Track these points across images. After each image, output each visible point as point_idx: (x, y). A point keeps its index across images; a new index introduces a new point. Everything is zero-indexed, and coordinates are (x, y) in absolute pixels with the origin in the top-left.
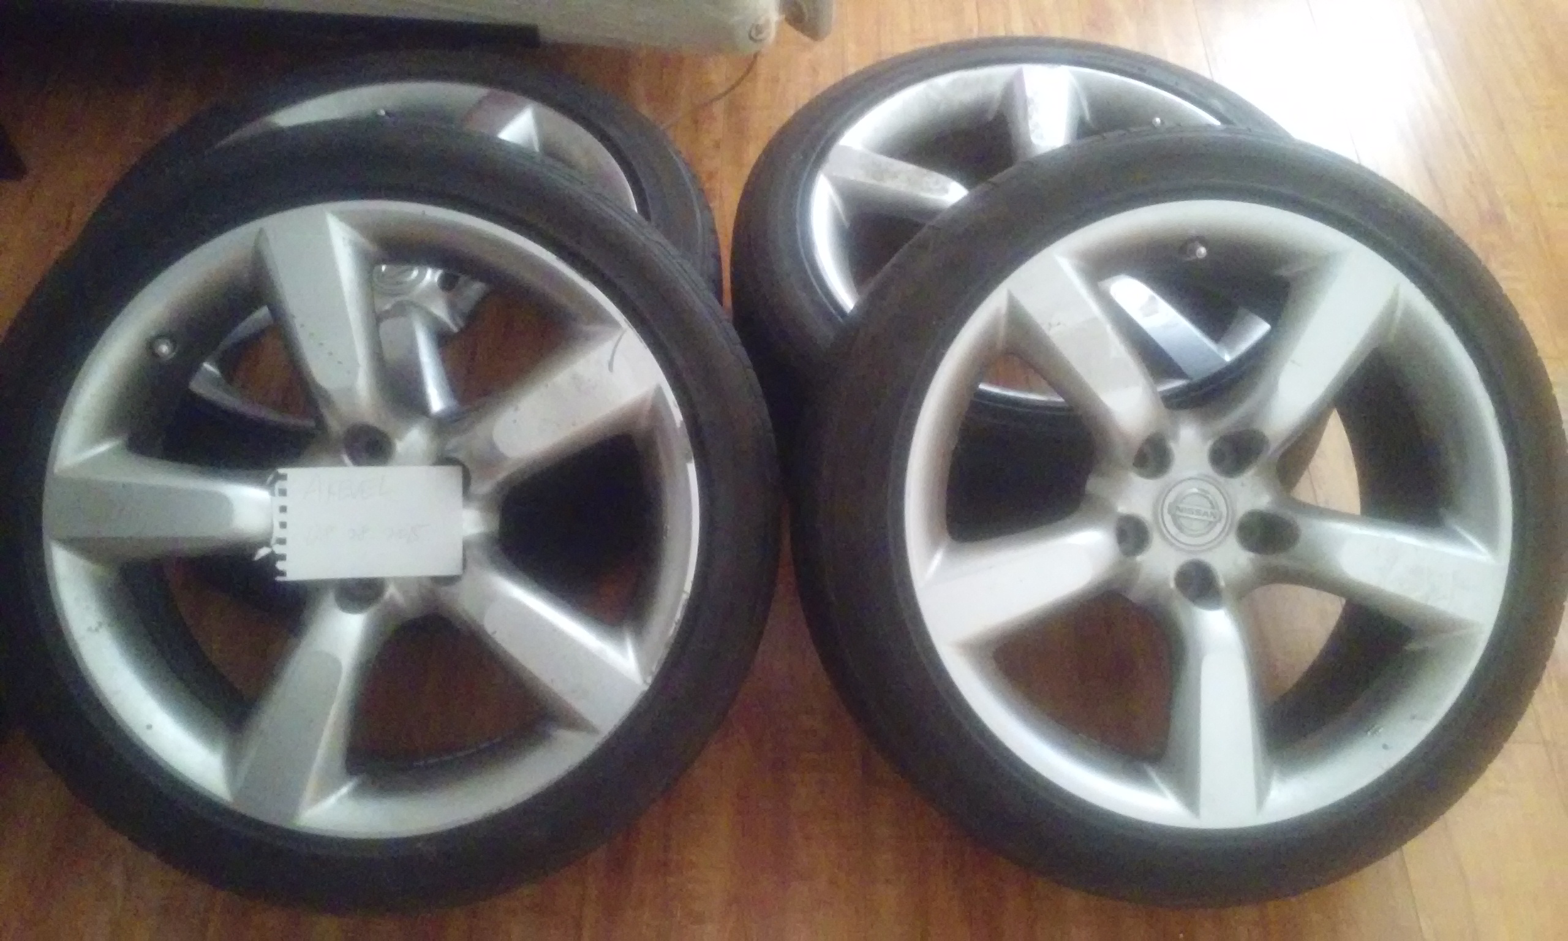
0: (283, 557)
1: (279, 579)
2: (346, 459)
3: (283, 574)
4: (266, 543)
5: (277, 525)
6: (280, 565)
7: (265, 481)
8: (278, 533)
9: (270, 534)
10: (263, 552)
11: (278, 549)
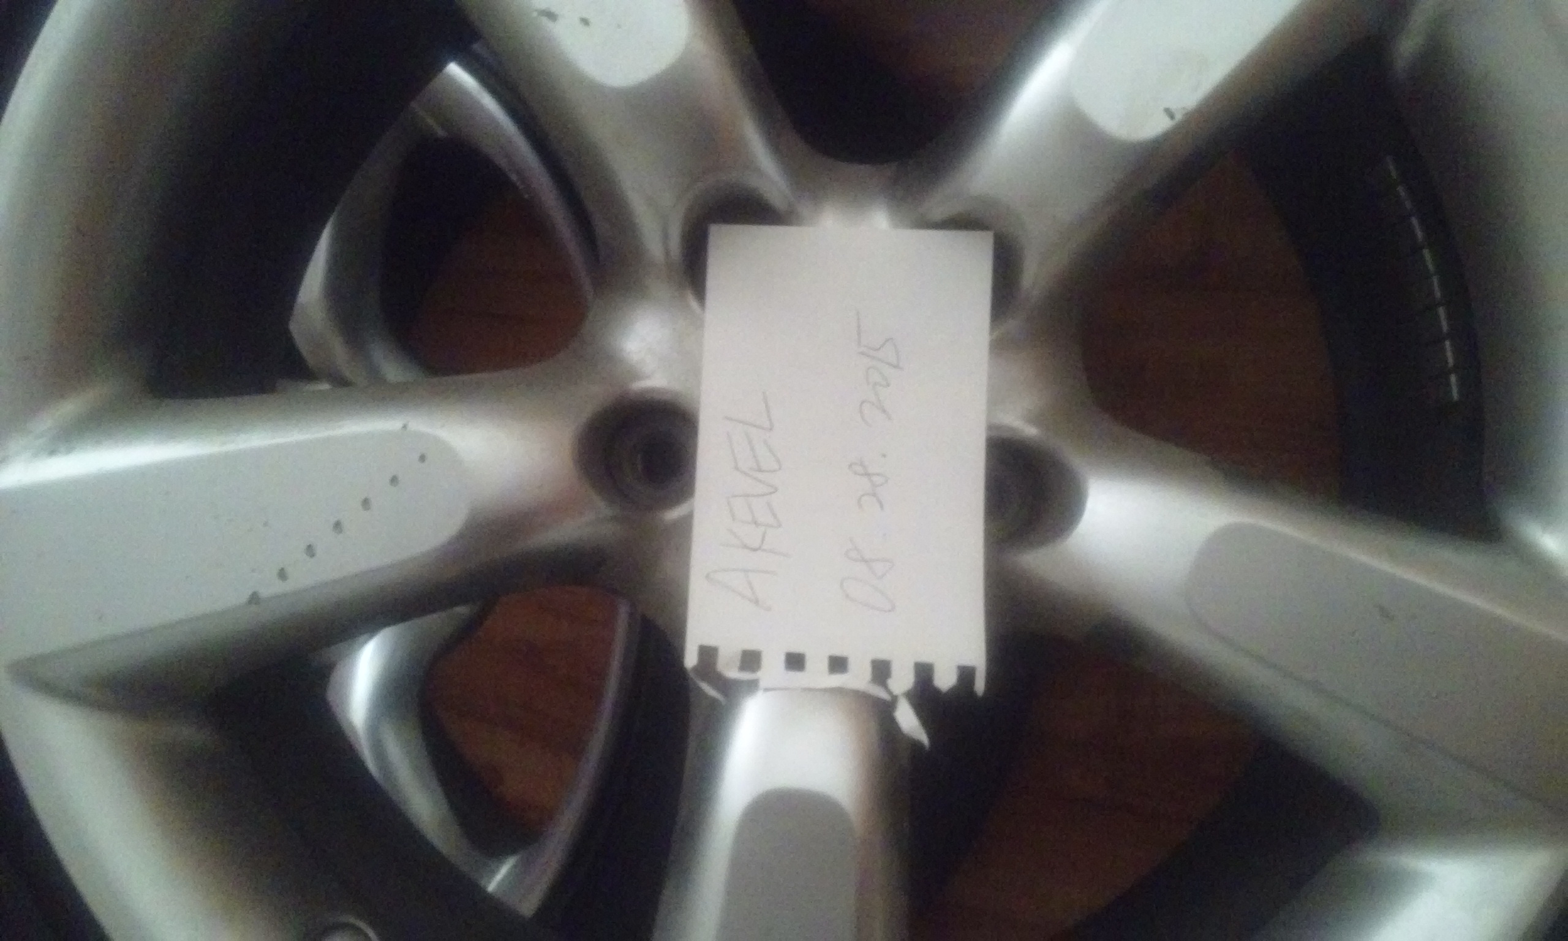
0: (924, 673)
1: (980, 685)
2: (673, 514)
3: (966, 675)
4: (884, 711)
5: (837, 680)
6: (945, 680)
7: (714, 702)
8: (859, 678)
9: (861, 696)
10: (908, 720)
11: (902, 681)
